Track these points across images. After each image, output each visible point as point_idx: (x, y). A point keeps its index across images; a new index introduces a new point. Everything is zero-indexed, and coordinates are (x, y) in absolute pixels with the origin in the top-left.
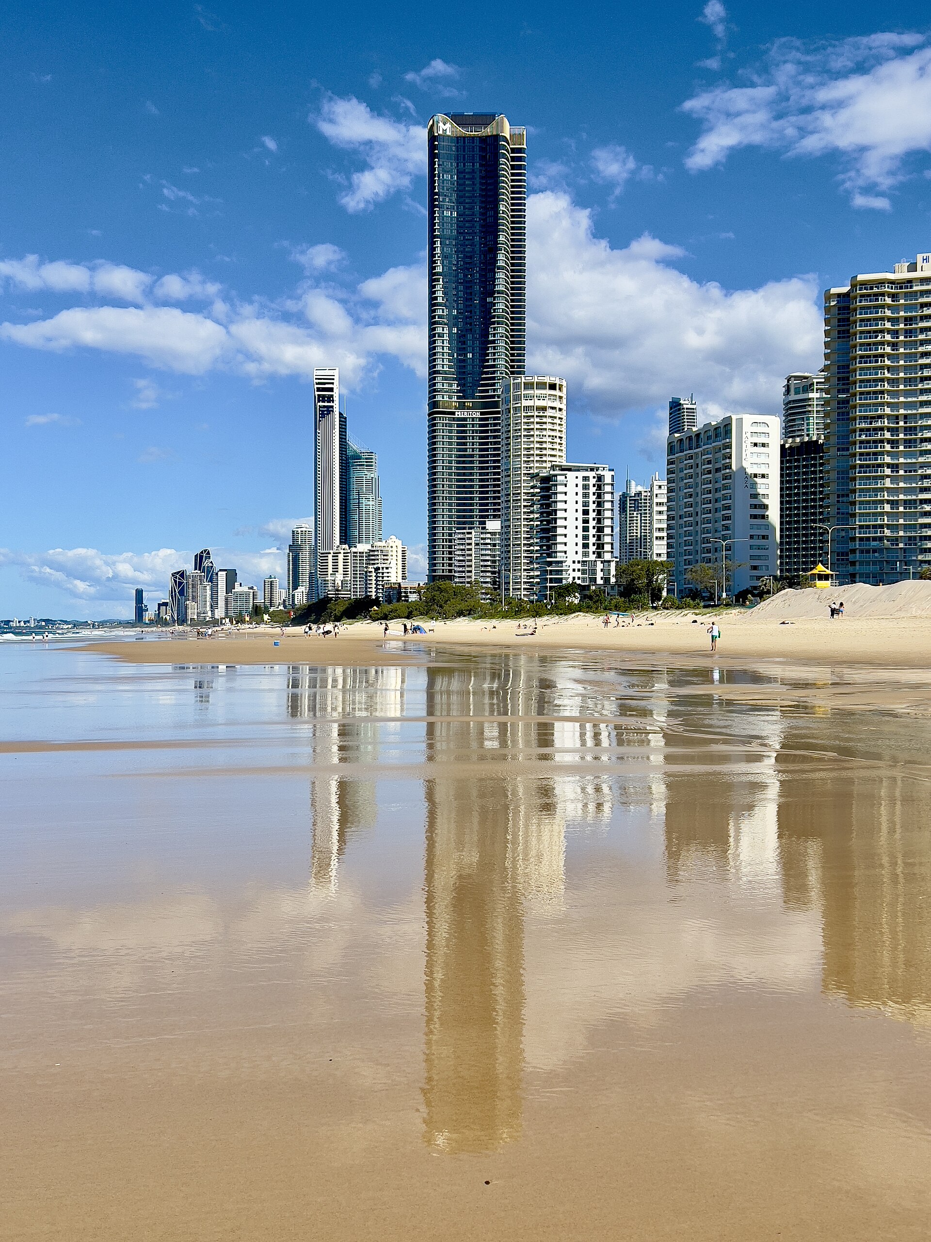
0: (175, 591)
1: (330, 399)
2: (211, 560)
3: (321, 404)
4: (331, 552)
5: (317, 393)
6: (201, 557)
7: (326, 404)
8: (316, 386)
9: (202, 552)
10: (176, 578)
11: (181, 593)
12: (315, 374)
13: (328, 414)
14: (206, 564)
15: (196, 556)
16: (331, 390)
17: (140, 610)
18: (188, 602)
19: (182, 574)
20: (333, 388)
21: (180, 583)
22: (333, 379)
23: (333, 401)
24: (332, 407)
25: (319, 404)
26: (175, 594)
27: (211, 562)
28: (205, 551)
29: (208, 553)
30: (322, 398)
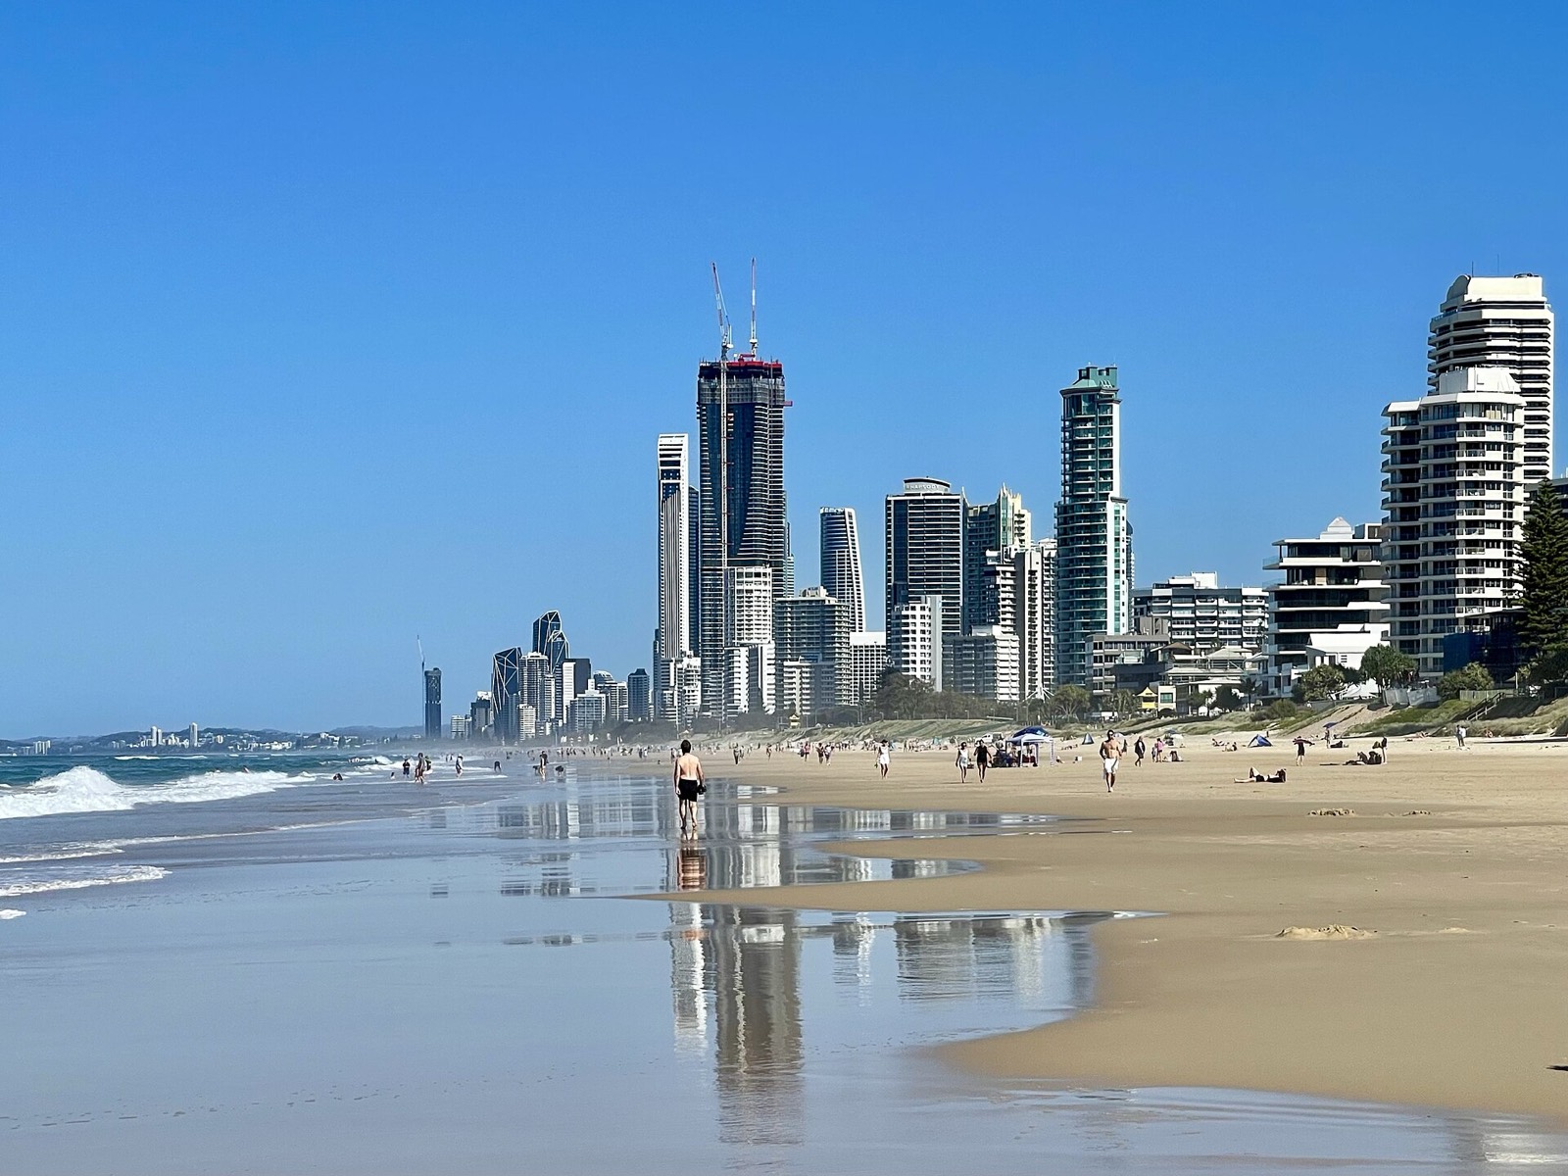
0: (501, 685)
1: (676, 474)
2: (561, 631)
3: (665, 481)
4: (673, 659)
5: (661, 468)
6: (545, 625)
7: (671, 481)
8: (660, 459)
9: (545, 618)
10: (503, 662)
11: (514, 687)
12: (659, 443)
13: (672, 493)
14: (551, 637)
15: (536, 623)
16: (678, 463)
17: (433, 711)
18: (521, 706)
19: (513, 655)
20: (679, 461)
21: (510, 671)
22: (681, 450)
23: (679, 477)
24: (678, 484)
25: (662, 481)
26: (502, 690)
27: (561, 636)
28: (551, 615)
29: (557, 619)
30: (665, 474)
